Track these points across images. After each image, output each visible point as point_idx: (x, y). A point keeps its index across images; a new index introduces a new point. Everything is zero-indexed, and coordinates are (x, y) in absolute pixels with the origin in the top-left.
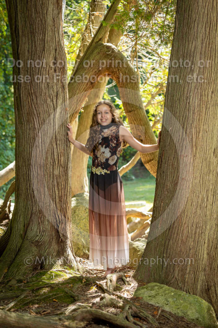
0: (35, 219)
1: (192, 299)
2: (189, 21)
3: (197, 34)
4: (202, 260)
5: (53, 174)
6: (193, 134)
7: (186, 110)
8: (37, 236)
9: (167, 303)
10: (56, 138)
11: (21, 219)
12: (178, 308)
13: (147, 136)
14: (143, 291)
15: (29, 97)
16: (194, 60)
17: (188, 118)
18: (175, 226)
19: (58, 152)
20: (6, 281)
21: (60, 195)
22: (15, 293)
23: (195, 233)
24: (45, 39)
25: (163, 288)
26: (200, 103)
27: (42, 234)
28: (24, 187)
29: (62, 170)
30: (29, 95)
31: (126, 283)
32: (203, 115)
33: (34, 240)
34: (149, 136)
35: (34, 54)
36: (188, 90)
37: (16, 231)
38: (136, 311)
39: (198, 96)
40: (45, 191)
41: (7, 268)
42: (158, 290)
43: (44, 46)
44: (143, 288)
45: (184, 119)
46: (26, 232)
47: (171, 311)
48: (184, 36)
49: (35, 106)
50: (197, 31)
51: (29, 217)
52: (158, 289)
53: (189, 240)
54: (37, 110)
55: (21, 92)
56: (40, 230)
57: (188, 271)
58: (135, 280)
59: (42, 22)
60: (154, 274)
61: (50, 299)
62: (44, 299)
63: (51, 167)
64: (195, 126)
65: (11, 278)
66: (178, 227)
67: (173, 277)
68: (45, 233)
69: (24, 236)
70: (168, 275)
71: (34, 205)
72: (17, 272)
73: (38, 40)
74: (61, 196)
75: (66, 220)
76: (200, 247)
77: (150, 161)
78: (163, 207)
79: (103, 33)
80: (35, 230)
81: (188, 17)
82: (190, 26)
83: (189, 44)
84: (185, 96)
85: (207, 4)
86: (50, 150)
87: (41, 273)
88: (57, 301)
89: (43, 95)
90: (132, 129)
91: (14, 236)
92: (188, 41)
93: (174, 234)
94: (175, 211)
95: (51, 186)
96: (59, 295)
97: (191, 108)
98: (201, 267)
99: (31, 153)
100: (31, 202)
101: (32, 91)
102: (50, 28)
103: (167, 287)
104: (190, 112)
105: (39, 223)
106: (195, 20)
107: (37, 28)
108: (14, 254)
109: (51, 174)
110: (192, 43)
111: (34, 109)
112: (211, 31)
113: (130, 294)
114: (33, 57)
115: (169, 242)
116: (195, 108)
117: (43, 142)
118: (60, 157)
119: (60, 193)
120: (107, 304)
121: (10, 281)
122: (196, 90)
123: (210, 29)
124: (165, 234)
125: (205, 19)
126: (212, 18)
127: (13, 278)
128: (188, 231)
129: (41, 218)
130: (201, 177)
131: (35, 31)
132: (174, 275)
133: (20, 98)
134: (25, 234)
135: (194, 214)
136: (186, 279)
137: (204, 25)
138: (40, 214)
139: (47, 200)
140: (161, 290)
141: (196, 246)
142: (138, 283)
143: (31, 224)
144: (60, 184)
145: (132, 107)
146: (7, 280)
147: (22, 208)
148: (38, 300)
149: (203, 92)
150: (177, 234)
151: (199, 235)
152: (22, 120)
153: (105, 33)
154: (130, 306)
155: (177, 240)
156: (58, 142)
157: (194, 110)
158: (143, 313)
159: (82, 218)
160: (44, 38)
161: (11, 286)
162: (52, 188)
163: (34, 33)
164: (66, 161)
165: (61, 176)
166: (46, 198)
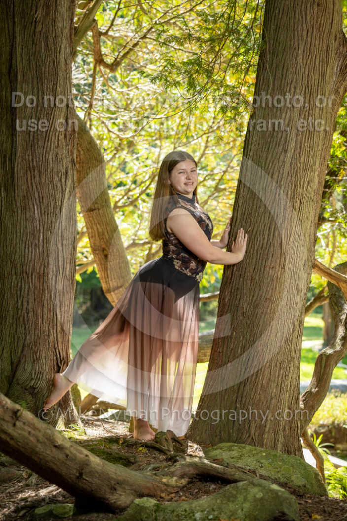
0: (28, 354)
6: (283, 238)
8: (32, 379)
9: (261, 466)
11: (6, 354)
12: (278, 472)
17: (277, 216)
19: (63, 256)
24: (56, 88)
25: (247, 448)
27: (38, 377)
29: (67, 284)
30: (28, 170)
32: (297, 212)
33: (28, 385)
34: (118, 249)
35: (41, 110)
39: (292, 186)
42: (239, 450)
44: (214, 450)
46: (15, 373)
49: (37, 186)
51: (20, 351)
52: (239, 448)
53: (271, 386)
54: (39, 193)
56: (35, 370)
57: (267, 429)
59: (54, 63)
60: (220, 432)
63: (54, 278)
64: (285, 226)
67: (249, 436)
68: (42, 376)
69: (12, 379)
70: (242, 434)
71: (28, 332)
73: (47, 89)
76: (283, 396)
80: (29, 370)
85: (308, 62)
86: (54, 253)
89: (49, 170)
97: (282, 202)
98: (282, 424)
100: (23, 328)
101: (35, 164)
102: (61, 74)
105: (34, 361)
106: (292, 81)
109: (53, 288)
110: (286, 113)
111: (36, 190)
115: (244, 387)
117: (45, 241)
118: (65, 264)
125: (305, 82)
128: (270, 372)
129: (36, 354)
131: (43, 76)
132: (250, 434)
133: (13, 172)
137: (303, 89)
138: (35, 346)
139: (46, 327)
140: (244, 451)
141: (279, 394)
142: (199, 445)
143: (22, 361)
144: (63, 304)
149: (298, 182)
150: (257, 376)
151: (282, 378)
155: (256, 384)
163: (41, 79)
166: (45, 324)
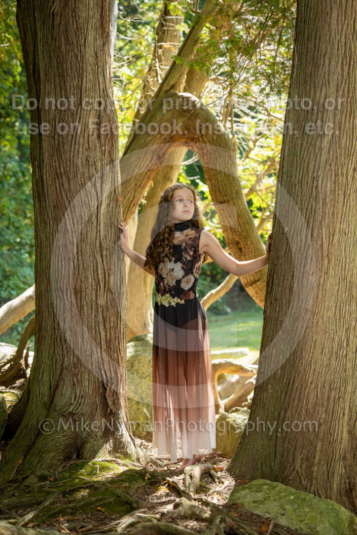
0: (67, 377)
1: (324, 506)
2: (316, 54)
3: (329, 75)
4: (341, 443)
5: (97, 303)
6: (324, 238)
7: (311, 200)
8: (72, 404)
9: (283, 513)
10: (100, 246)
11: (46, 378)
12: (302, 521)
13: (249, 243)
14: (243, 492)
15: (57, 180)
16: (325, 118)
17: (315, 212)
18: (295, 387)
19: (104, 268)
20: (20, 478)
21: (108, 337)
22: (35, 497)
23: (329, 399)
24: (82, 85)
25: (277, 489)
26: (335, 187)
27: (80, 401)
28: (49, 325)
29: (111, 298)
30: (56, 177)
31: (217, 480)
32: (340, 206)
33: (65, 411)
34: (252, 241)
36: (315, 166)
37: (36, 397)
38: (233, 526)
39: (331, 176)
40: (84, 332)
41: (23, 458)
42: (268, 491)
43: (81, 96)
44: (243, 489)
45: (308, 213)
46: (53, 398)
47: (290, 526)
48: (308, 79)
49: (66, 194)
50: (329, 70)
51: (58, 374)
52: (268, 489)
53: (318, 410)
54: (69, 202)
55: (44, 172)
56: (76, 395)
57: (317, 461)
58: (230, 475)
59: (77, 58)
60: (262, 465)
61: (93, 506)
62: (82, 507)
63: (94, 293)
64: (326, 224)
65: (28, 474)
66: (301, 389)
67: (293, 470)
68: (85, 400)
69: (50, 405)
70: (285, 467)
71: (66, 354)
72: (38, 463)
73: (70, 87)
74: (110, 340)
75: (118, 379)
76: (337, 421)
77: (255, 282)
78: (275, 356)
79: (177, 76)
80: (68, 394)
81: (313, 48)
82: (317, 63)
83: (315, 93)
84: (310, 176)
86: (92, 265)
87: (77, 465)
88: (103, 510)
89: (79, 176)
90: (225, 230)
91: (34, 405)
92: (315, 87)
93: (294, 399)
94: (295, 363)
95: (93, 324)
96: (108, 500)
97: (320, 196)
98: (338, 453)
99: (60, 270)
100: (61, 349)
101: (62, 171)
102: (89, 69)
103: (283, 486)
104: (319, 201)
105: (74, 384)
106: (326, 52)
107: (69, 68)
108: (34, 434)
109: (94, 303)
110: (321, 90)
111: (65, 198)
112: (351, 71)
113: (223, 499)
114: (62, 115)
115: (285, 413)
116: (326, 195)
117: (80, 253)
118: (107, 276)
119: (108, 334)
120: (184, 514)
121: (27, 477)
122: (328, 167)
123: (349, 68)
124: (278, 401)
125: (341, 52)
126: (353, 49)
127: (32, 473)
128: (317, 396)
129: (77, 376)
130: (338, 308)
131: (65, 73)
132: (295, 467)
133: (42, 181)
134: (52, 402)
135: (326, 367)
136: (315, 474)
137: (340, 61)
138: (75, 368)
139: (87, 347)
140: (273, 492)
141: (330, 419)
142: (236, 481)
143: (61, 384)
144: (108, 320)
145: (226, 195)
146: (22, 477)
147: (47, 360)
148: (72, 508)
149: (340, 170)
150: (299, 400)
151: (334, 401)
152: (46, 218)
153: (180, 76)
154: (222, 518)
155: (299, 410)
156: (104, 253)
157: (326, 198)
158: (244, 528)
159: (144, 376)
160: (80, 84)
161: (29, 487)
162: (95, 328)
164: (117, 282)
165: (110, 307)
166: (85, 343)
